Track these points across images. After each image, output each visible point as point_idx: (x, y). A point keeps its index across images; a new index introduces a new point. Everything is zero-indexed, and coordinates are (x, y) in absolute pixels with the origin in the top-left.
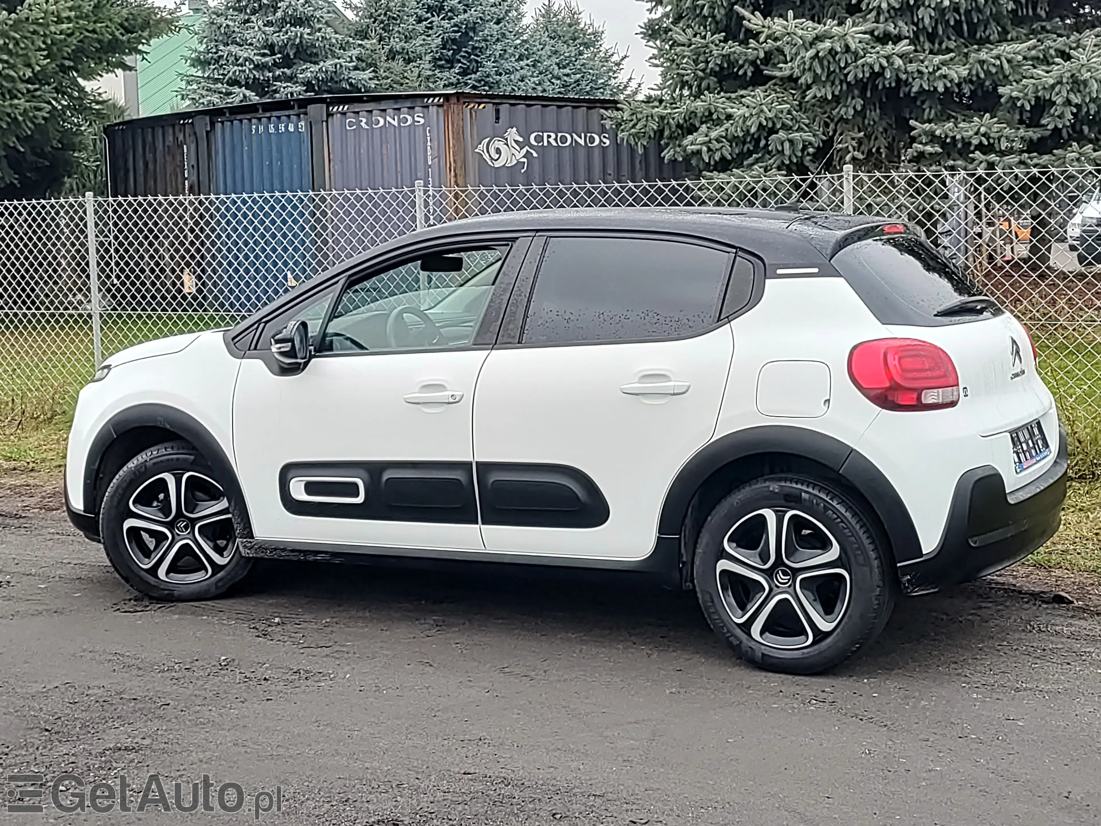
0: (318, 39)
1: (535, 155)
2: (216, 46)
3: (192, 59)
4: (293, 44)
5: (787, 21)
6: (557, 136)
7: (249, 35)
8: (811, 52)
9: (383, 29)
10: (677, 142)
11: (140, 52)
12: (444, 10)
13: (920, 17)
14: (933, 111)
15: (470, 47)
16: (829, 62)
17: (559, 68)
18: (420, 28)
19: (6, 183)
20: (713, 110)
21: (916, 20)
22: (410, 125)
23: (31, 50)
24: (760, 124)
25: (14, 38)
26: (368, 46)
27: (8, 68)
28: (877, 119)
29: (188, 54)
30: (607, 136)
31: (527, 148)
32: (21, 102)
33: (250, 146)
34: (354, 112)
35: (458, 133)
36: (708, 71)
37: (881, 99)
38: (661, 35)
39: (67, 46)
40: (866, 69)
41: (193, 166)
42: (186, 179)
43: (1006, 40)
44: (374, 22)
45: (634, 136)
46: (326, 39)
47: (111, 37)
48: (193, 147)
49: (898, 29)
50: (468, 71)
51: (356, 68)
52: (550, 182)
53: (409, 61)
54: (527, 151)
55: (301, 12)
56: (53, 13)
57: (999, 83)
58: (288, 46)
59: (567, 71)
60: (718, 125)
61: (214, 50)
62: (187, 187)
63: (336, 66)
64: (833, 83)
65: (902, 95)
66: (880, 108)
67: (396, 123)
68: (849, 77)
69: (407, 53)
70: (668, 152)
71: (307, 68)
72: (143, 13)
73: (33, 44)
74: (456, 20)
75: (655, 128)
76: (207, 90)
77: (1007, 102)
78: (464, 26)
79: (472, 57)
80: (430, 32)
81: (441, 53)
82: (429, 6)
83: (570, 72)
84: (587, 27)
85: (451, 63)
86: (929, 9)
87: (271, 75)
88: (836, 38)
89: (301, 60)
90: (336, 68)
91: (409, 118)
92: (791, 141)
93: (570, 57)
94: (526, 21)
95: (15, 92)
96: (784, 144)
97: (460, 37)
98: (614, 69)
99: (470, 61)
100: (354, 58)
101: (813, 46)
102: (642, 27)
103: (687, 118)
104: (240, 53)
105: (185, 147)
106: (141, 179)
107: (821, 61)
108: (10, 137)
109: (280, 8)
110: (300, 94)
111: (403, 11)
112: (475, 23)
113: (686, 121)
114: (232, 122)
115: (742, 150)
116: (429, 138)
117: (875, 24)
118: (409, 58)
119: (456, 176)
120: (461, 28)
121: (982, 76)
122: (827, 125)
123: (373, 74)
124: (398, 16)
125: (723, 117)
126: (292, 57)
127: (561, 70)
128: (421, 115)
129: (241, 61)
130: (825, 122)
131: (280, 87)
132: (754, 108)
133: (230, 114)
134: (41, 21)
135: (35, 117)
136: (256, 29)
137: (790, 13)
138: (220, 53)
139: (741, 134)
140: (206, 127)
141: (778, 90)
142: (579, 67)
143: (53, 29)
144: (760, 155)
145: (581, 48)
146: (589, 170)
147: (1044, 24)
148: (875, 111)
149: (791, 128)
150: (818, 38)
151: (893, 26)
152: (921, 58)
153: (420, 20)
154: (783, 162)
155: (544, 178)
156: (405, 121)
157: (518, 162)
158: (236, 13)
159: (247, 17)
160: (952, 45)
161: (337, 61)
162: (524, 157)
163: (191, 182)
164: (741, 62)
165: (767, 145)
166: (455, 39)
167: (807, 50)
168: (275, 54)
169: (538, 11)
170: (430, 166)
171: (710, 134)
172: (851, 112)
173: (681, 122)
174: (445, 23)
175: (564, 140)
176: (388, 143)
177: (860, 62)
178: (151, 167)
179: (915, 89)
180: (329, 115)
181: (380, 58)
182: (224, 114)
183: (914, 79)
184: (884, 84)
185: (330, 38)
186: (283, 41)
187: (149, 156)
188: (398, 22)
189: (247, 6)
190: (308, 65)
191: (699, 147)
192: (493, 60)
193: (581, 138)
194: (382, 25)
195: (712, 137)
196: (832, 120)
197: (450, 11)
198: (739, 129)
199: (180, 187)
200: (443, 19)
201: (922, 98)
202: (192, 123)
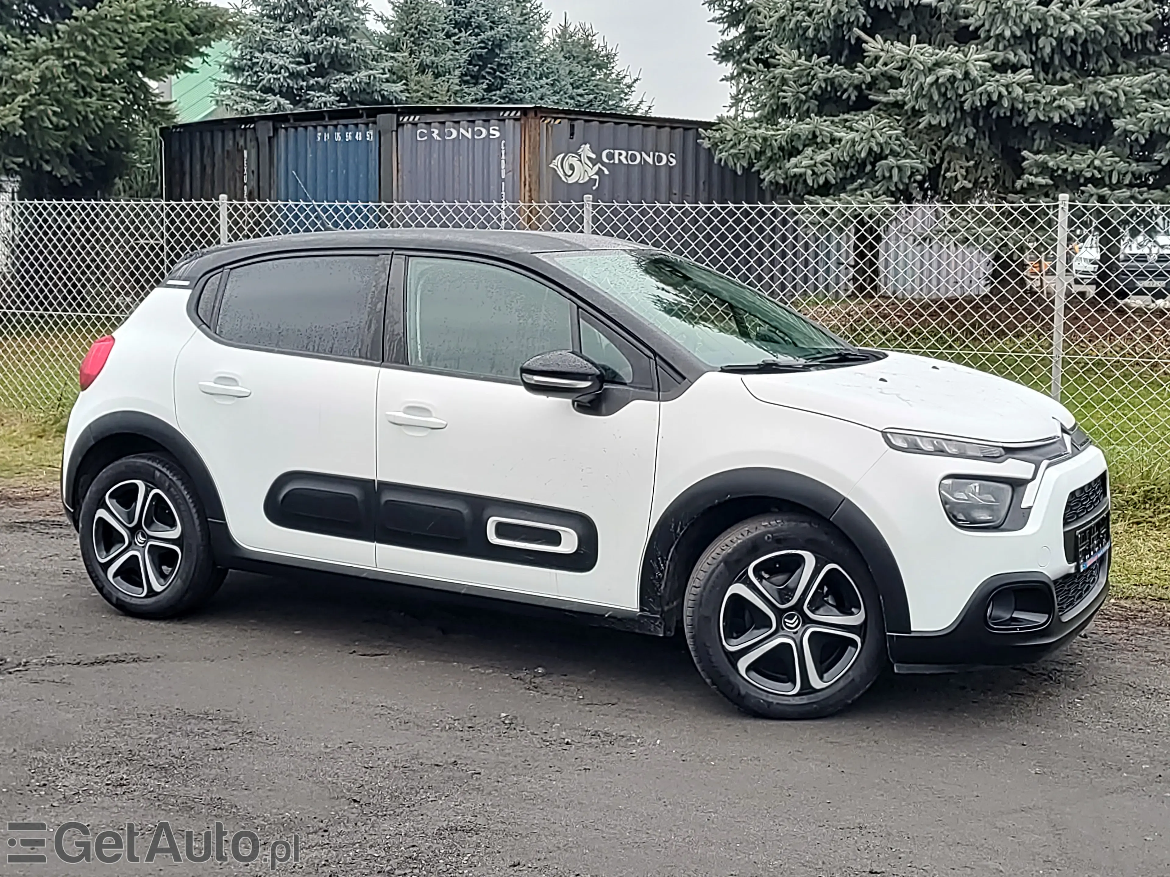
0: (353, 50)
1: (606, 172)
2: (251, 53)
3: (227, 65)
4: (329, 54)
5: (909, 46)
6: (627, 154)
7: (285, 42)
8: (930, 79)
9: (413, 43)
10: (778, 165)
11: (202, 54)
12: (471, 26)
13: (1041, 46)
14: (1043, 142)
15: (496, 63)
16: (947, 89)
17: (573, 88)
18: (449, 43)
19: (69, 182)
20: (818, 133)
21: (1034, 49)
22: (484, 138)
23: (108, 47)
24: (871, 149)
25: (92, 35)
26: (400, 59)
27: (85, 65)
28: (985, 148)
29: (222, 60)
30: (674, 155)
31: (599, 165)
32: (93, 100)
33: (315, 153)
34: (426, 123)
35: (534, 148)
36: (810, 94)
37: (992, 128)
38: (734, 57)
39: (138, 45)
40: (984, 97)
41: (253, 172)
42: (246, 184)
43: (1117, 73)
44: (405, 35)
45: (735, 156)
46: (361, 49)
47: (180, 37)
48: (254, 152)
49: (1017, 58)
50: (493, 87)
51: (387, 81)
52: (620, 200)
53: (437, 76)
54: (600, 168)
55: (337, 22)
56: (132, 11)
57: (1111, 116)
58: (323, 56)
59: (580, 91)
60: (822, 148)
61: (249, 57)
62: (245, 193)
63: (370, 77)
64: (948, 110)
65: (1014, 125)
66: (990, 138)
67: (469, 135)
68: (966, 104)
69: (437, 67)
70: (769, 174)
71: (341, 79)
72: (209, 15)
73: (110, 42)
74: (483, 36)
75: (758, 149)
76: (241, 97)
77: (1119, 135)
78: (490, 43)
79: (498, 73)
80: (457, 47)
81: (468, 69)
82: (456, 21)
83: (583, 92)
84: (600, 49)
85: (476, 79)
86: (1051, 39)
87: (305, 84)
88: (957, 65)
89: (335, 69)
90: (369, 79)
91: (484, 131)
92: (900, 168)
93: (583, 77)
94: (546, 41)
95: (89, 90)
96: (893, 171)
97: (486, 53)
98: (626, 91)
99: (495, 78)
100: (387, 70)
101: (933, 72)
102: (715, 48)
103: (789, 140)
104: (276, 61)
105: (245, 152)
106: (197, 183)
107: (938, 89)
108: (79, 135)
109: (316, 17)
110: (333, 104)
111: (434, 25)
112: (501, 40)
113: (787, 144)
114: (296, 128)
115: (845, 174)
116: (503, 152)
117: (994, 52)
118: (438, 72)
119: (530, 191)
120: (487, 44)
121: (1097, 108)
122: (933, 153)
123: (405, 87)
124: (429, 30)
125: (827, 141)
126: (326, 66)
127: (575, 90)
128: (497, 128)
129: (276, 68)
130: (932, 150)
131: (314, 96)
132: (865, 133)
133: (295, 120)
134: (118, 18)
135: (105, 116)
136: (293, 37)
137: (914, 38)
138: (255, 60)
139: (847, 159)
140: (269, 133)
141: (884, 115)
142: (592, 87)
143: (131, 27)
144: (864, 180)
145: (594, 70)
146: (656, 189)
147: (1152, 58)
148: (985, 140)
149: (899, 154)
150: (938, 64)
151: (1013, 55)
152: (1039, 88)
153: (448, 36)
154: (888, 188)
155: (613, 195)
156: (479, 133)
157: (590, 179)
158: (271, 21)
159: (282, 25)
160: (1067, 76)
161: (371, 72)
162: (596, 174)
163: (250, 188)
164: (845, 86)
165: (873, 171)
166: (481, 55)
167: (926, 77)
168: (310, 63)
169: (554, 32)
170: (504, 180)
171: (814, 157)
172: (964, 140)
173: (784, 143)
174: (472, 39)
175: (633, 158)
176: (459, 155)
177: (979, 90)
178: (209, 170)
179: (1030, 119)
180: (400, 125)
181: (411, 71)
182: (288, 121)
183: (1030, 109)
184: (998, 114)
185: (365, 49)
186: (319, 50)
187: (207, 161)
188: (428, 36)
189: (282, 14)
190: (342, 75)
191: (803, 170)
192: (518, 77)
193: (649, 156)
194: (412, 39)
195: (818, 161)
196: (939, 148)
197: (477, 27)
198: (845, 154)
199: (239, 192)
200: (470, 35)
201: (1033, 129)
202: (254, 128)
